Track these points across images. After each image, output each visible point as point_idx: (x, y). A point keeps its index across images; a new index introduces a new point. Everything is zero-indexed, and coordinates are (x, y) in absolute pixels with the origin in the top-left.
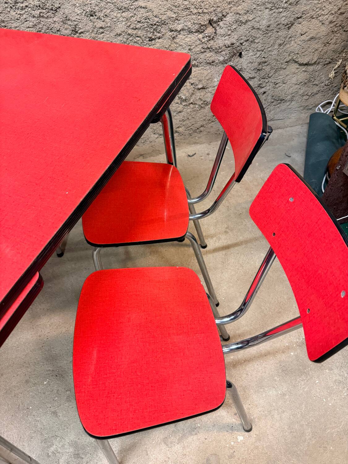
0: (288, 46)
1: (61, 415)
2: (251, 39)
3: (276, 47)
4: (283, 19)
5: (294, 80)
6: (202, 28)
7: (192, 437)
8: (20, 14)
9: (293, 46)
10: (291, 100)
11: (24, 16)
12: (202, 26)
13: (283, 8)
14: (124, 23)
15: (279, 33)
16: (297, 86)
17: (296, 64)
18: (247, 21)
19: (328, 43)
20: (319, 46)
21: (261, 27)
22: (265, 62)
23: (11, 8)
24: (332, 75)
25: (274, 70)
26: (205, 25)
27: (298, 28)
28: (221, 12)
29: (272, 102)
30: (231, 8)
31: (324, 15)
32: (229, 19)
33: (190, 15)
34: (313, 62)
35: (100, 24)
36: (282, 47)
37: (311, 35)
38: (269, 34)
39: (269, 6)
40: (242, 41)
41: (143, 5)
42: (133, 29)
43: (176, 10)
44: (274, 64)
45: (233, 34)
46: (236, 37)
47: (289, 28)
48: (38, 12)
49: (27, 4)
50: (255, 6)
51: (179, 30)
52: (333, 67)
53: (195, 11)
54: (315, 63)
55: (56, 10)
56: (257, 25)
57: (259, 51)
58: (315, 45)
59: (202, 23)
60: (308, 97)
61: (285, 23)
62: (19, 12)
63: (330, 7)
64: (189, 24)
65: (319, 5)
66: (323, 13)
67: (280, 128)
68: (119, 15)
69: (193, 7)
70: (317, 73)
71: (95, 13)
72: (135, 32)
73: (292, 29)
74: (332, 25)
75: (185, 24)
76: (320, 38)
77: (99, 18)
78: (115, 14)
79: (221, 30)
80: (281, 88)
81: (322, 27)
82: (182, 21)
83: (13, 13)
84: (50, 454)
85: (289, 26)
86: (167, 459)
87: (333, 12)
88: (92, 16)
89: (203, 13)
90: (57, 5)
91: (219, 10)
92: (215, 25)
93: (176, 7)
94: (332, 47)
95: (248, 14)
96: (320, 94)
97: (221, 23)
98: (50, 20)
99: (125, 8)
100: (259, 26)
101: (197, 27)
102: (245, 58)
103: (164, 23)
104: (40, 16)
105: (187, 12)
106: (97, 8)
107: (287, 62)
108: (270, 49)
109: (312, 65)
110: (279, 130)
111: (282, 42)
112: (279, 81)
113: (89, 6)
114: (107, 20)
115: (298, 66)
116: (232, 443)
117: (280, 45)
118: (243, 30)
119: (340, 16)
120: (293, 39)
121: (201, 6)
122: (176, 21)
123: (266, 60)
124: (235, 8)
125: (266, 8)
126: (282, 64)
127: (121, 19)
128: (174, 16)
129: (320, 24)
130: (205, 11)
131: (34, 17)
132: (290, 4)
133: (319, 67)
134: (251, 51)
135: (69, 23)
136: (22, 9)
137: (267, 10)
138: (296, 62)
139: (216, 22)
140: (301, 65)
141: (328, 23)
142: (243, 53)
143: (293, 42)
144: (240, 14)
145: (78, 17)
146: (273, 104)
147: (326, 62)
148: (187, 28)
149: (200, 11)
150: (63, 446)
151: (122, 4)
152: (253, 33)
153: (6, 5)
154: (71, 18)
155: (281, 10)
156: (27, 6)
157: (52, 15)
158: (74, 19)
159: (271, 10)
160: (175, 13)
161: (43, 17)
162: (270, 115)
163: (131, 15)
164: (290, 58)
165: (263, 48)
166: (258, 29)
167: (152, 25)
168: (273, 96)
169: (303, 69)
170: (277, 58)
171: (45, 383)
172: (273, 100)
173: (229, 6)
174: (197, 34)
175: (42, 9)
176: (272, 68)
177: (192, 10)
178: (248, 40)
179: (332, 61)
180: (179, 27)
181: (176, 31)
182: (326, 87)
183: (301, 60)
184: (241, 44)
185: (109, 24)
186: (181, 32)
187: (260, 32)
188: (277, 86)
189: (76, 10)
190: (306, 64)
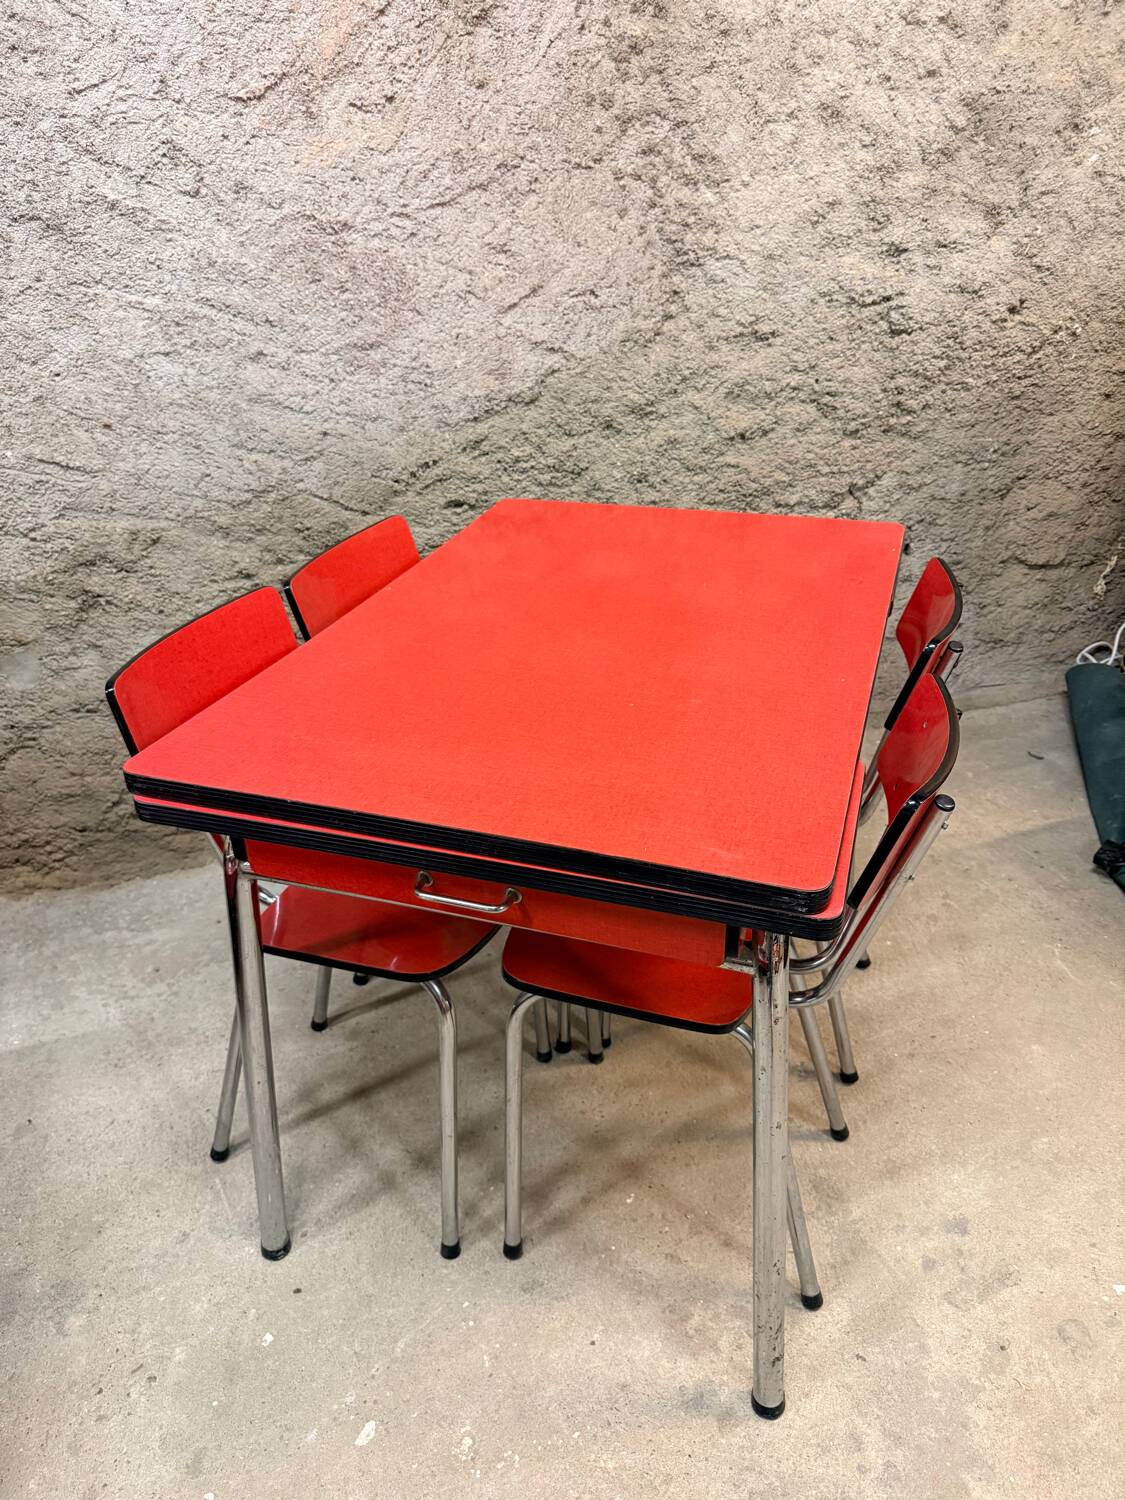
0: (1003, 530)
1: (688, 1259)
2: (929, 519)
3: (980, 532)
4: (991, 480)
5: (1020, 599)
6: (836, 499)
7: (1009, 1290)
8: (518, 481)
9: (1013, 530)
10: (1018, 643)
11: (524, 484)
12: (837, 495)
13: (989, 461)
14: (693, 494)
15: (984, 507)
16: (1028, 611)
17: (1022, 566)
18: (920, 486)
19: (1083, 524)
20: (1067, 530)
21: (948, 496)
22: (958, 563)
23: (505, 469)
24: (1100, 587)
25: (977, 579)
26: (842, 494)
27: (1020, 497)
28: (874, 470)
29: (977, 647)
30: (891, 462)
31: (1069, 472)
32: (887, 481)
33: (815, 476)
34: (1057, 561)
35: (652, 495)
36: (990, 532)
37: (1050, 510)
38: (965, 509)
39: (963, 458)
40: (911, 522)
41: (733, 462)
42: (709, 503)
43: (790, 468)
44: (978, 566)
45: (893, 509)
46: (899, 515)
47: (1003, 497)
48: (548, 477)
49: (533, 464)
50: (936, 459)
51: (792, 503)
52: (1101, 572)
53: (826, 469)
54: (1061, 564)
55: (579, 474)
56: (941, 493)
57: (946, 540)
58: (1057, 528)
59: (838, 491)
60: (1053, 635)
61: (996, 488)
62: (516, 477)
63: (1080, 458)
64: (812, 493)
65: (1059, 456)
66: (1067, 468)
67: (998, 704)
68: (687, 480)
69: (822, 462)
70: (1067, 585)
71: (646, 476)
72: (711, 509)
73: (1008, 499)
74: (1087, 491)
75: (806, 492)
76: (1066, 515)
77: (652, 486)
78: (681, 479)
79: (872, 503)
80: (993, 615)
81: (1069, 493)
82: (799, 489)
83: (505, 479)
84: (691, 1332)
85: (1003, 493)
86: (966, 1333)
87: (1087, 466)
88: (640, 481)
89: (841, 472)
90: (583, 465)
91: (869, 466)
92: (858, 494)
93: (790, 463)
94: (1092, 531)
95: (923, 474)
96: (1078, 629)
97: (871, 491)
98: (566, 490)
99: (701, 467)
100: (944, 495)
101: (827, 497)
102: (917, 555)
103: (766, 492)
104: (551, 484)
105: (810, 472)
106: (652, 468)
107: (1002, 562)
108: (966, 537)
109: (1056, 567)
110: (998, 708)
111: (989, 523)
112: (989, 601)
113: (639, 465)
114: (665, 489)
115: (1026, 571)
116: (1106, 1299)
117: (987, 528)
118: (912, 500)
119: (1102, 474)
120: (1012, 517)
121: (837, 460)
122: (790, 489)
123: (961, 557)
124: (899, 463)
125: (957, 463)
126: (993, 566)
127: (690, 487)
128: (786, 479)
129: (1064, 489)
130: (845, 469)
131: (540, 484)
132: (1003, 455)
133: (1070, 572)
134: (928, 540)
135: (598, 494)
136: (524, 471)
137: (960, 465)
138: (1021, 562)
139: (860, 489)
140: (1032, 567)
141: (1079, 487)
142: (912, 545)
143: (1012, 523)
144: (907, 474)
145: (615, 485)
146: (980, 650)
147: (1085, 562)
148: (807, 500)
149: (835, 469)
150: (716, 1316)
151: (696, 462)
152: (933, 506)
153: (499, 466)
154: (603, 486)
155: (987, 464)
156: (532, 467)
157: (570, 482)
158: (608, 487)
159: (967, 464)
160: (788, 474)
161: (555, 485)
162: (971, 676)
163: (710, 478)
164: (1009, 553)
165: (953, 535)
166: (943, 499)
167: (744, 495)
168: (977, 633)
169: (1038, 577)
170: (982, 553)
171: (629, 1201)
172: (977, 643)
173: (888, 460)
174: (824, 511)
175: (557, 471)
176: (973, 575)
177: (820, 468)
178: (922, 521)
179: (1097, 560)
180: (793, 500)
181: (787, 505)
182: (1089, 614)
183: (1032, 558)
184: (909, 528)
185: (667, 497)
186: (796, 508)
187: (948, 505)
188: (985, 611)
189: (615, 472)
190: (1043, 566)
